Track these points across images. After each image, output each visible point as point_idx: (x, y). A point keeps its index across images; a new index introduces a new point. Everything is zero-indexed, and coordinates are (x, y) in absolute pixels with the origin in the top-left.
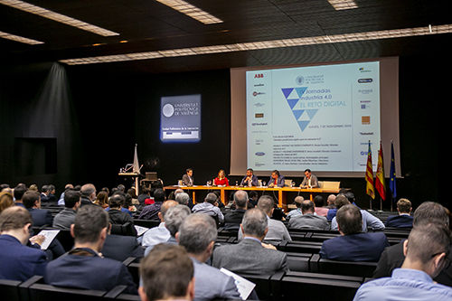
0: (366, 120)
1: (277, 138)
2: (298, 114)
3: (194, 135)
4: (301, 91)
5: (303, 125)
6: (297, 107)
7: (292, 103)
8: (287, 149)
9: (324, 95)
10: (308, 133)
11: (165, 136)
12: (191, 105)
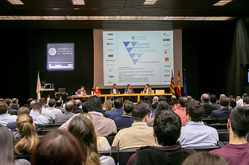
0: (167, 59)
1: (121, 68)
2: (132, 55)
3: (70, 66)
4: (134, 44)
5: (135, 61)
6: (132, 52)
7: (129, 50)
8: (126, 74)
9: (146, 46)
10: (138, 65)
11: (51, 67)
12: (68, 49)
